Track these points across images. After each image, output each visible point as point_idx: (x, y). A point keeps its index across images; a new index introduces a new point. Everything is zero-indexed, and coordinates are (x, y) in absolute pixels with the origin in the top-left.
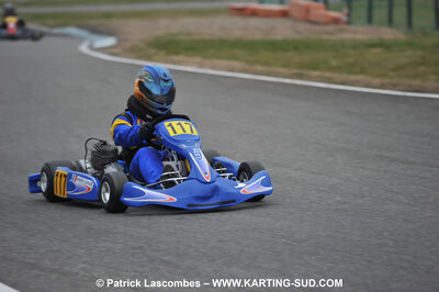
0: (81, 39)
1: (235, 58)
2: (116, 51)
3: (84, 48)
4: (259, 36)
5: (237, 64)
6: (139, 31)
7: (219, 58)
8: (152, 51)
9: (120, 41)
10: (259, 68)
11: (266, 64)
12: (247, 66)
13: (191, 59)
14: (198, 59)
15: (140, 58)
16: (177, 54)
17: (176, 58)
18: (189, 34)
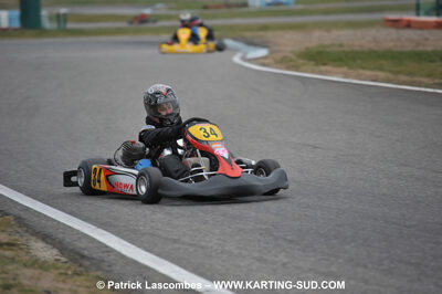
0: (236, 50)
1: (381, 69)
2: (266, 61)
3: (237, 59)
4: (409, 47)
5: (381, 74)
6: (291, 42)
7: (363, 68)
8: (301, 61)
9: (272, 52)
10: (403, 78)
11: (410, 74)
12: (390, 76)
13: (338, 70)
14: (345, 69)
15: (288, 69)
16: (324, 64)
17: (323, 68)
18: (341, 45)
